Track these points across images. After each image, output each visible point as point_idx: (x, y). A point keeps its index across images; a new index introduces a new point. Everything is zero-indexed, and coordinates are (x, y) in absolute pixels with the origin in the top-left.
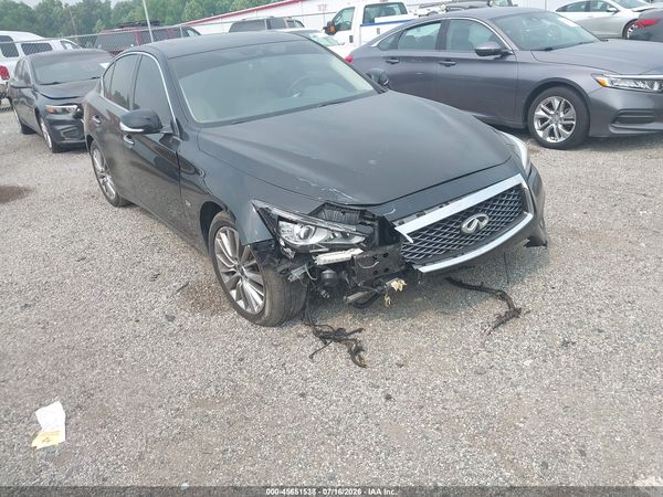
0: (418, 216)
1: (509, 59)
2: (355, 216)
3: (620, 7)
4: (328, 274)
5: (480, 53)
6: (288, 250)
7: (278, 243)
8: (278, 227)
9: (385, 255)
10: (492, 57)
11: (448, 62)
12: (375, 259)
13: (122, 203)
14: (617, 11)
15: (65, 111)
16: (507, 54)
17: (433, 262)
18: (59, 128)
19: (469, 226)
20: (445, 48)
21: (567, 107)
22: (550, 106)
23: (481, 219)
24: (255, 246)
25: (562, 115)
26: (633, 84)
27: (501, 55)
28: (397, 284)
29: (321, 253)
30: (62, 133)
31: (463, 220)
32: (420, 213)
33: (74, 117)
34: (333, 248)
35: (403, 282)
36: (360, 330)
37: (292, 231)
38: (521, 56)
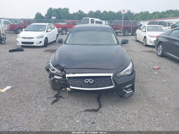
19: (86, 81)
23: (91, 81)
32: (74, 73)
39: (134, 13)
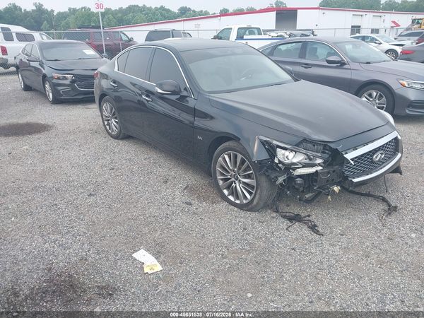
0: (354, 150)
1: (345, 66)
2: (321, 148)
3: (382, 41)
4: (299, 181)
5: (329, 62)
6: (280, 165)
7: (273, 161)
8: (275, 151)
9: (334, 171)
10: (335, 65)
11: (307, 66)
12: (328, 173)
13: (124, 136)
14: (380, 44)
15: (65, 78)
16: (344, 64)
17: (358, 177)
18: (59, 88)
19: (376, 157)
20: (305, 58)
21: (381, 97)
22: (370, 95)
23: (382, 154)
24: (260, 162)
25: (377, 101)
26: (419, 86)
27: (341, 64)
28: (336, 189)
29: (299, 168)
30: (61, 92)
31: (374, 154)
32: (355, 149)
33: (71, 82)
34: (305, 166)
35: (339, 187)
36: (309, 216)
37: (284, 155)
38: (353, 66)
39: (53, 11)
